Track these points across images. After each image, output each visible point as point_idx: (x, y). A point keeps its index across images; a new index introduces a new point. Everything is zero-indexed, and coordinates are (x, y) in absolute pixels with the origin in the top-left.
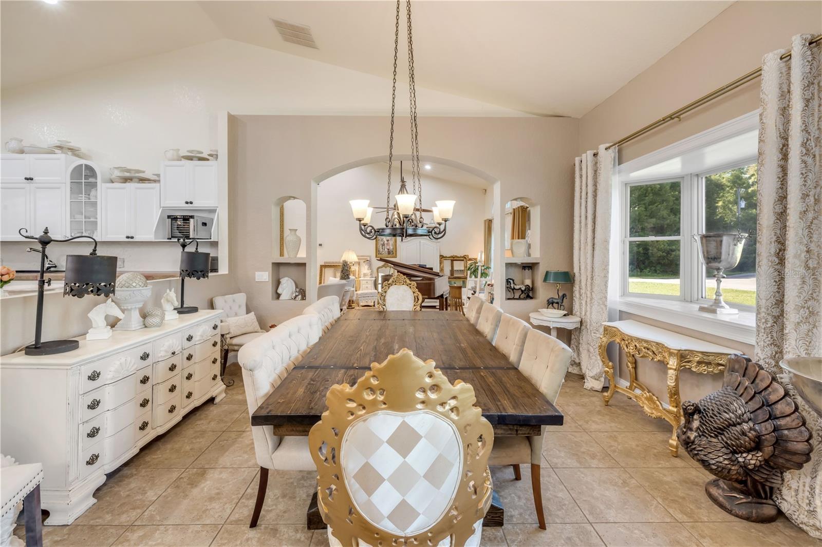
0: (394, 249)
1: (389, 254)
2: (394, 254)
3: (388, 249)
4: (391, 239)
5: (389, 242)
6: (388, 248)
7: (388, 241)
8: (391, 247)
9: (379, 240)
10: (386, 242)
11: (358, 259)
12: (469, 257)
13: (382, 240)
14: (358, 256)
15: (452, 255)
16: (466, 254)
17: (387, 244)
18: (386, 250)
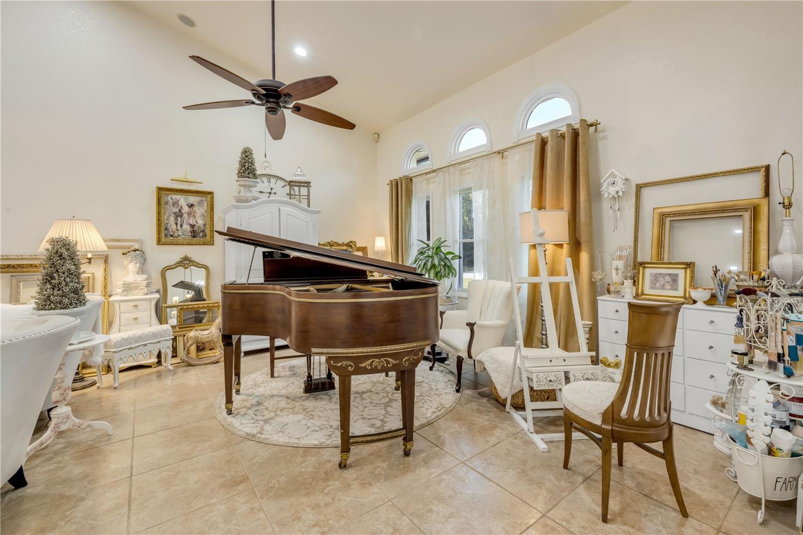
0: (208, 226)
1: (194, 236)
2: (208, 238)
3: (192, 226)
4: (200, 203)
5: (195, 208)
6: (192, 221)
7: (191, 206)
8: (200, 222)
9: (167, 203)
10: (186, 209)
11: (109, 247)
12: (357, 246)
13: (175, 203)
14: (105, 241)
15: (329, 241)
16: (353, 240)
17: (189, 214)
18: (186, 227)
